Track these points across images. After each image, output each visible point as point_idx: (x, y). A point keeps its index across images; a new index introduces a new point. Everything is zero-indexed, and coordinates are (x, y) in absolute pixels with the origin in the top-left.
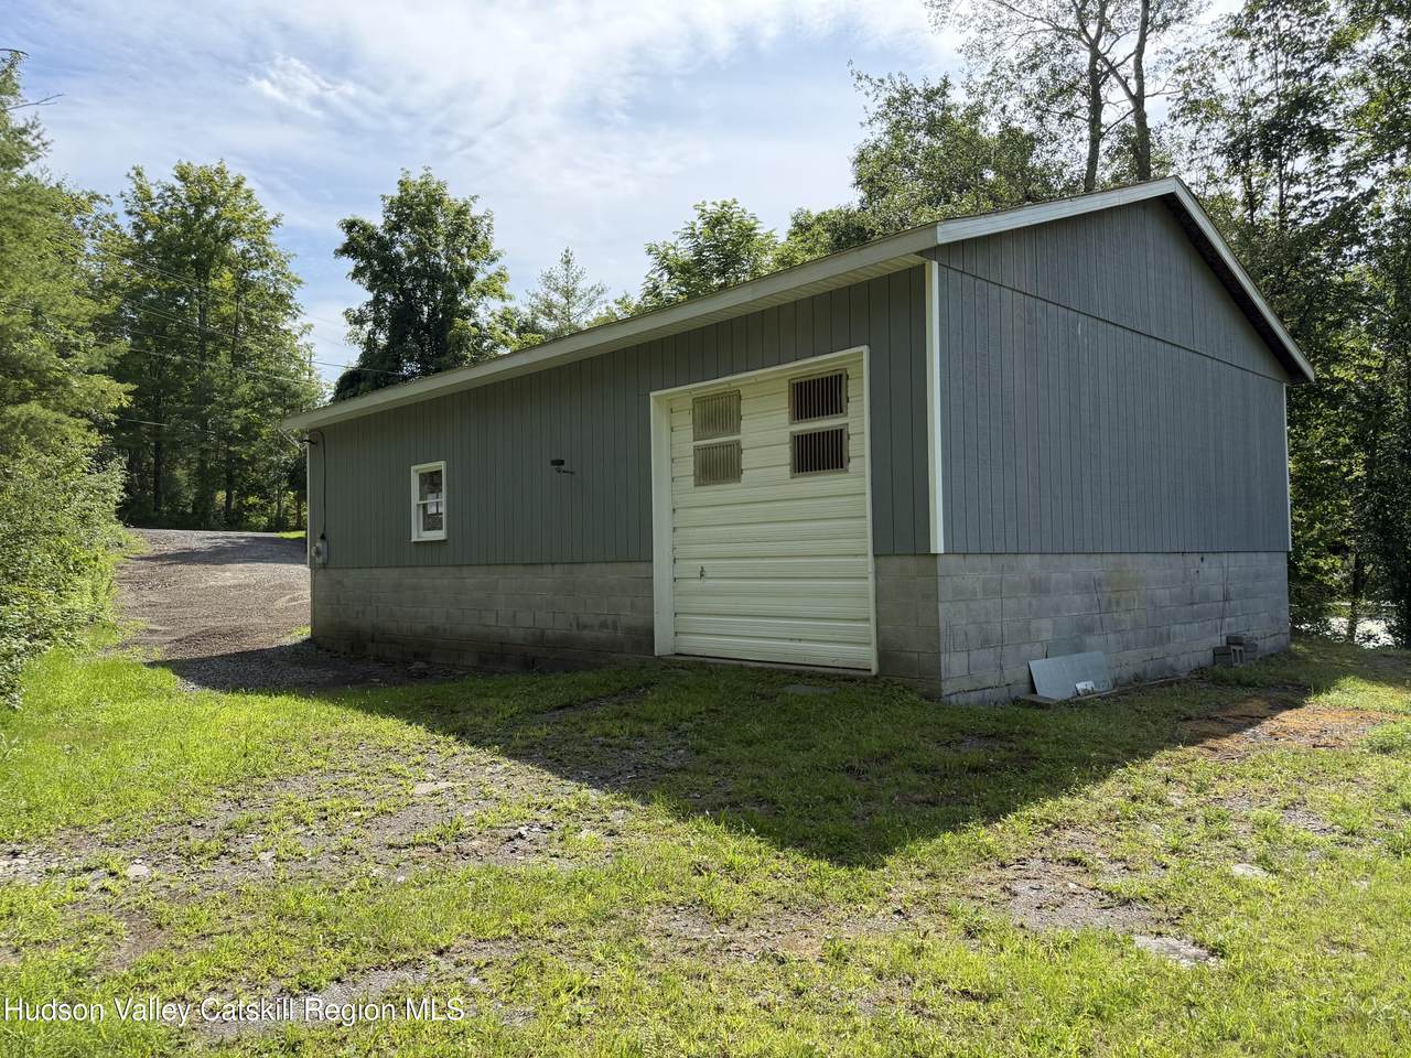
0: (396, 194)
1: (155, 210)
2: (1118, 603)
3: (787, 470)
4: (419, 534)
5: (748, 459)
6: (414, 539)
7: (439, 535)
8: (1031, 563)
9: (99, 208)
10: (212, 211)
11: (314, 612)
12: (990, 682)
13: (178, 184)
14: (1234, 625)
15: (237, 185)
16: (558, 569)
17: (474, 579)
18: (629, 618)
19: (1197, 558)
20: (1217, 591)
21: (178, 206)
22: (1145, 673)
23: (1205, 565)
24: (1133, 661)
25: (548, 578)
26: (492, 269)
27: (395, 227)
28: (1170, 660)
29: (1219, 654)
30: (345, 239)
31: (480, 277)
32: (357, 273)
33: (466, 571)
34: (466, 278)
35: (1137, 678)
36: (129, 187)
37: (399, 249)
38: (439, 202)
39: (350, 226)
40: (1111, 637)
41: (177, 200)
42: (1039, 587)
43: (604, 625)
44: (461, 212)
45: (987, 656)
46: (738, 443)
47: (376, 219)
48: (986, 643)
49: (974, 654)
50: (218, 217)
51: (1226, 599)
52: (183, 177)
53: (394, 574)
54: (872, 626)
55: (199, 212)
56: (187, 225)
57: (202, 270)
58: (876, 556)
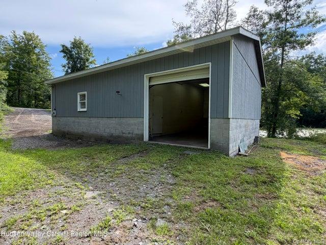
0: (73, 41)
1: (18, 40)
2: (247, 130)
4: (79, 109)
7: (85, 110)
8: (240, 121)
10: (31, 42)
11: (53, 127)
12: (235, 150)
14: (256, 134)
15: (37, 37)
16: (117, 119)
17: (94, 120)
18: (137, 132)
21: (23, 40)
22: (249, 145)
23: (254, 122)
24: (248, 142)
25: (113, 121)
26: (93, 59)
27: (73, 48)
28: (251, 142)
30: (62, 49)
31: (90, 60)
32: (64, 57)
33: (92, 119)
34: (87, 60)
36: (12, 35)
37: (73, 53)
38: (82, 44)
39: (63, 46)
40: (246, 138)
41: (23, 38)
43: (129, 133)
44: (87, 46)
47: (69, 46)
48: (234, 140)
49: (233, 143)
50: (33, 43)
51: (255, 129)
52: (25, 34)
53: (73, 119)
55: (28, 42)
56: (25, 44)
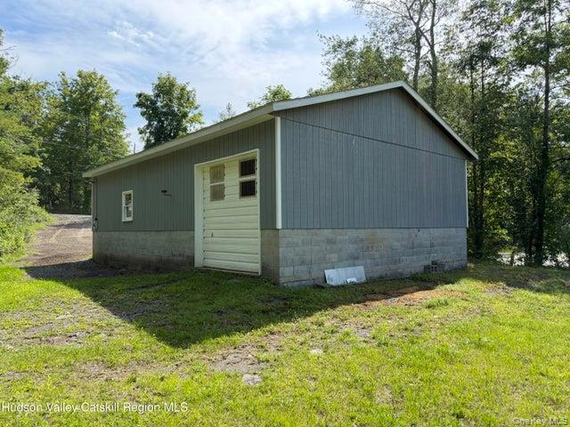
0: (157, 82)
1: (69, 89)
2: (372, 248)
3: (238, 196)
4: (125, 219)
5: (227, 191)
6: (123, 220)
7: (130, 219)
8: (327, 233)
9: (49, 88)
10: (91, 89)
11: (93, 249)
12: (304, 278)
13: (78, 79)
14: (436, 256)
15: (101, 79)
16: (166, 233)
17: (141, 235)
18: (188, 253)
19: (416, 230)
20: (428, 243)
21: (78, 87)
22: (386, 275)
23: (421, 233)
24: (379, 271)
25: (163, 236)
26: (196, 112)
27: (157, 96)
28: (400, 270)
29: (427, 268)
30: (138, 101)
31: (190, 115)
32: (143, 114)
34: (185, 115)
35: (381, 277)
36: (59, 79)
37: (159, 104)
38: (173, 86)
39: (140, 96)
40: (369, 261)
41: (78, 84)
42: (331, 242)
43: (180, 255)
44: (183, 89)
45: (304, 268)
46: (223, 185)
47: (150, 92)
48: (303, 263)
49: (296, 267)
50: (93, 91)
51: (432, 246)
52: (80, 76)
53: (117, 234)
54: (259, 256)
55: (87, 90)
56: (82, 94)
57: (87, 112)
58: (262, 229)
